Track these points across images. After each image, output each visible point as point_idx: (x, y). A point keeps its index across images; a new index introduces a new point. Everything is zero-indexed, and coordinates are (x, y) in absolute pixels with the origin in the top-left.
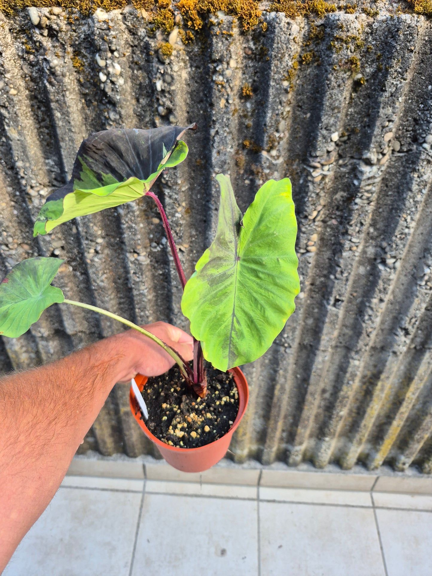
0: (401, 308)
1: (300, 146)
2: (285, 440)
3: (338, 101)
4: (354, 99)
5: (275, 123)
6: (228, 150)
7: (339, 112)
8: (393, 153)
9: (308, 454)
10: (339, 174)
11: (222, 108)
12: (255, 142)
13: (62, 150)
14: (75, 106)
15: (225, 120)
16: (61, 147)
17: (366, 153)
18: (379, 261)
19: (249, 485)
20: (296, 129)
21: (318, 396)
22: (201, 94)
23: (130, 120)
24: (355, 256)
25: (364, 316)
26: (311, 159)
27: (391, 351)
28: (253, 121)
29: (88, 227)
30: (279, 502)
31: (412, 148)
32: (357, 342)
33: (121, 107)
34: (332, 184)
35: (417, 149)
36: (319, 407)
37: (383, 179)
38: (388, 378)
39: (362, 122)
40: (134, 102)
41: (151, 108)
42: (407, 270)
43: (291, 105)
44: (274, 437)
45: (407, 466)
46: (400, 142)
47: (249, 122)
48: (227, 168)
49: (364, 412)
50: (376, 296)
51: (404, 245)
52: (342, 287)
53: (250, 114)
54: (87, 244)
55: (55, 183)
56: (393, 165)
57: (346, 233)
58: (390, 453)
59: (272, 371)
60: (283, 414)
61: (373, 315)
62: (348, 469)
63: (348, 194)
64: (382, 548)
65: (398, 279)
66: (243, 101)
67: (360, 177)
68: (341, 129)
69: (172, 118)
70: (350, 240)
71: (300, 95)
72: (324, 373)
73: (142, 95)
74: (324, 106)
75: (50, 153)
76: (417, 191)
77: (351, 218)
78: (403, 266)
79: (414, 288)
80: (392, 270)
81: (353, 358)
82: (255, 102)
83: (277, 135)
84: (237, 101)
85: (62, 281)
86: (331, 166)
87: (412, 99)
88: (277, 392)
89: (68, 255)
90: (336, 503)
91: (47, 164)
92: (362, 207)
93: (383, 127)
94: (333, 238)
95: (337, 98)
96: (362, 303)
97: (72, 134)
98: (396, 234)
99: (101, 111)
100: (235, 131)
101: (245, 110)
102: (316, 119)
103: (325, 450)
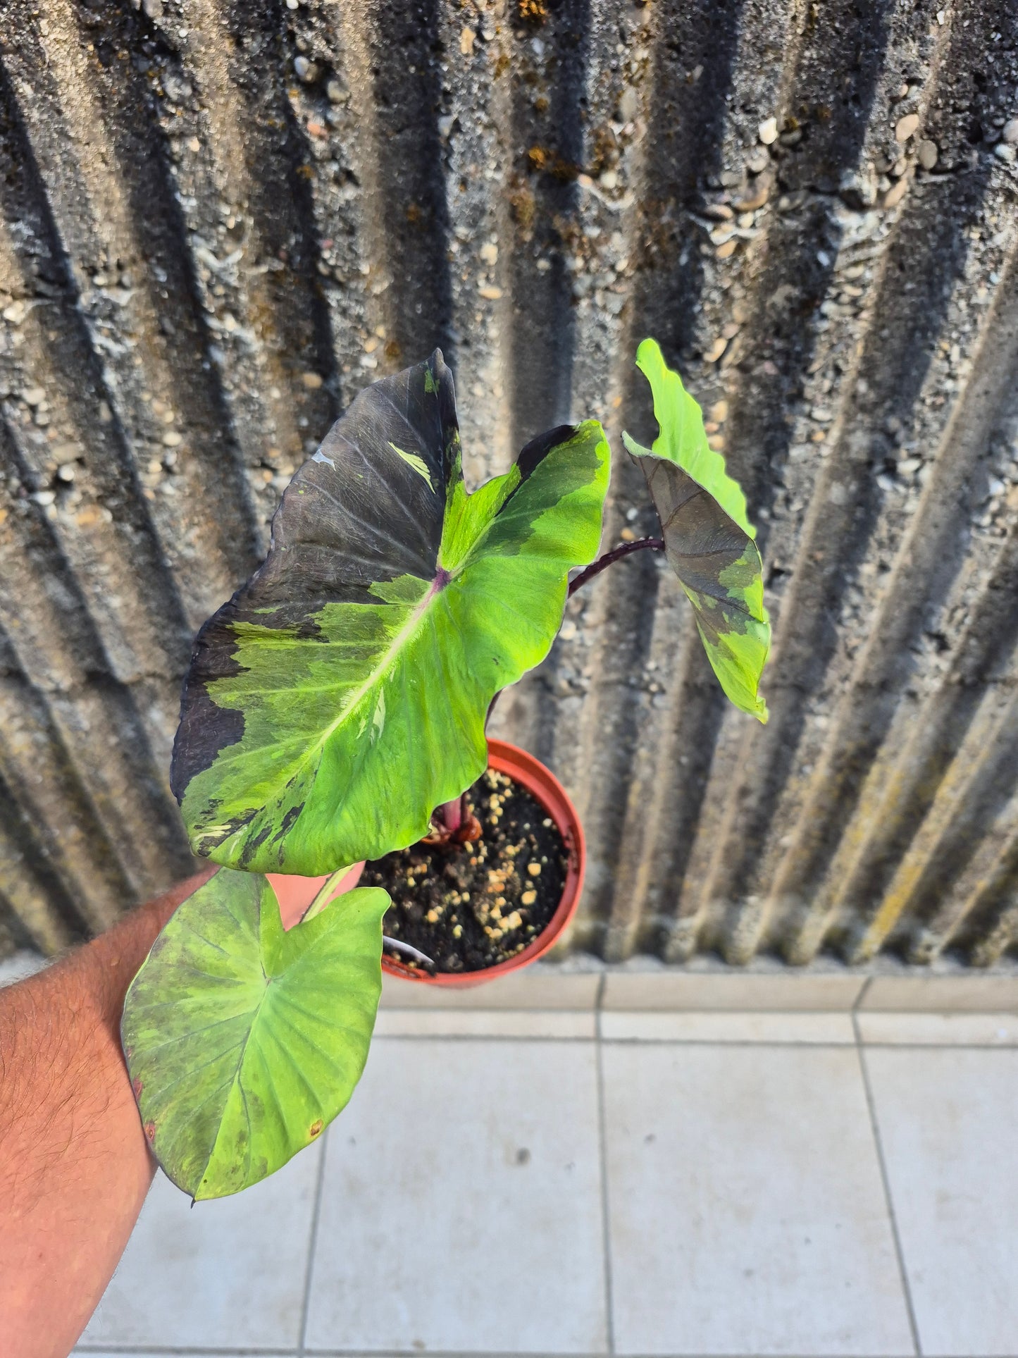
0: (930, 585)
1: (679, 160)
2: (657, 906)
3: (776, 27)
4: (817, 20)
5: (610, 95)
6: (489, 174)
7: (778, 60)
8: (918, 176)
9: (710, 936)
10: (780, 237)
11: (467, 56)
12: (559, 154)
13: (49, 192)
14: (69, 63)
15: (475, 89)
16: (44, 185)
17: (849, 177)
18: (879, 467)
19: (575, 1009)
20: (666, 111)
21: (730, 805)
22: (409, 18)
23: (222, 100)
24: (820, 456)
25: (840, 608)
26: (707, 197)
27: (904, 689)
28: (552, 93)
29: (137, 403)
30: (646, 1042)
31: (969, 159)
32: (823, 673)
33: (193, 61)
34: (764, 263)
35: (980, 160)
36: (734, 829)
37: (892, 248)
38: (895, 754)
39: (839, 88)
40: (228, 46)
41: (275, 62)
42: (946, 488)
43: (652, 42)
44: (630, 900)
45: (935, 953)
46: (937, 142)
47: (541, 96)
48: (489, 226)
49: (838, 836)
50: (869, 556)
51: (942, 424)
52: (788, 539)
53: (541, 71)
54: (140, 450)
55: (42, 287)
56: (919, 208)
57: (798, 397)
58: (898, 925)
59: (621, 752)
60: (648, 848)
61: (863, 607)
62: (800, 964)
63: (803, 291)
65: (926, 512)
66: (521, 34)
67: (835, 244)
68: (784, 111)
69: (333, 90)
70: (809, 416)
71: (674, 11)
72: (746, 751)
73: (250, 27)
74: (739, 43)
75: (20, 204)
76: (978, 277)
77: (811, 356)
78: (939, 481)
79: (964, 534)
80: (912, 491)
81: (812, 712)
82: (555, 35)
83: (616, 128)
84: (506, 34)
85: (88, 547)
86: (759, 213)
87: (972, 17)
88: (633, 800)
89: (96, 480)
90: (773, 1038)
91: (14, 235)
92: (839, 324)
93: (895, 100)
94: (765, 413)
95: (774, 16)
96: (837, 578)
97: (70, 146)
98: (922, 395)
99: (140, 75)
100: (503, 121)
101: (529, 61)
102: (719, 81)
103: (748, 925)
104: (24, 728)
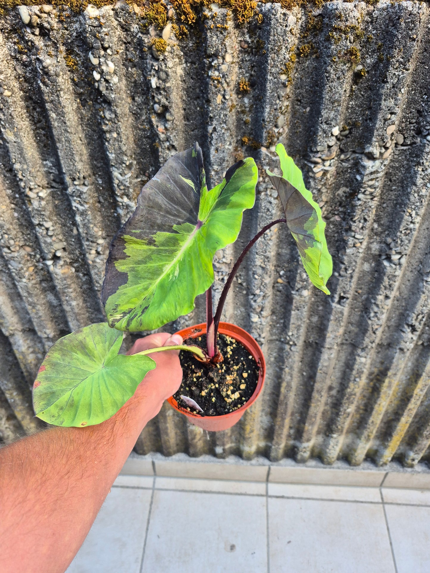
0: (407, 304)
1: (300, 141)
2: (293, 437)
3: (338, 94)
4: (354, 91)
5: (274, 118)
6: (227, 147)
7: (339, 105)
8: (396, 147)
9: (317, 451)
10: (341, 169)
11: (219, 104)
12: (254, 139)
13: (59, 151)
14: (70, 106)
15: (222, 116)
16: (57, 148)
17: (368, 148)
18: (384, 257)
19: (257, 481)
20: (296, 124)
21: (324, 394)
22: (198, 90)
23: (126, 119)
24: (359, 253)
25: (370, 313)
26: (311, 155)
27: (398, 347)
28: (251, 117)
29: (88, 228)
30: (288, 498)
31: (416, 141)
32: (363, 340)
33: (116, 106)
34: (334, 179)
35: (421, 141)
36: (326, 404)
37: (386, 174)
38: (395, 374)
39: (364, 115)
40: (129, 100)
41: (146, 106)
42: (412, 265)
43: (290, 99)
44: (282, 434)
45: (416, 462)
46: (403, 135)
47: (247, 118)
48: (226, 165)
49: (372, 409)
50: (381, 293)
51: (409, 241)
52: (347, 284)
53: (248, 109)
54: (88, 246)
55: (54, 184)
56: (396, 159)
57: (349, 229)
58: (399, 449)
59: (278, 369)
60: (289, 411)
61: (379, 312)
62: (356, 465)
63: (350, 190)
64: (391, 544)
65: (404, 275)
66: (240, 96)
67: (363, 172)
68: (342, 123)
69: (168, 116)
70: (354, 237)
71: (299, 88)
72: (331, 371)
73: (138, 93)
74: (324, 100)
75: (48, 154)
76: (422, 185)
77: (354, 214)
78: (409, 263)
79: (421, 284)
80: (398, 267)
81: (359, 356)
82: (253, 96)
83: (276, 130)
84: (234, 96)
85: (65, 282)
86: (332, 161)
87: (415, 90)
88: (283, 390)
89: (69, 256)
90: (345, 499)
91: (45, 166)
92: (365, 202)
93: (386, 120)
94: (336, 235)
95: (337, 90)
96: (368, 299)
97: (68, 135)
98: (401, 229)
99: (96, 110)
100: (233, 127)
101: (243, 105)
102: (316, 113)
103: (333, 447)
104: (33, 352)
